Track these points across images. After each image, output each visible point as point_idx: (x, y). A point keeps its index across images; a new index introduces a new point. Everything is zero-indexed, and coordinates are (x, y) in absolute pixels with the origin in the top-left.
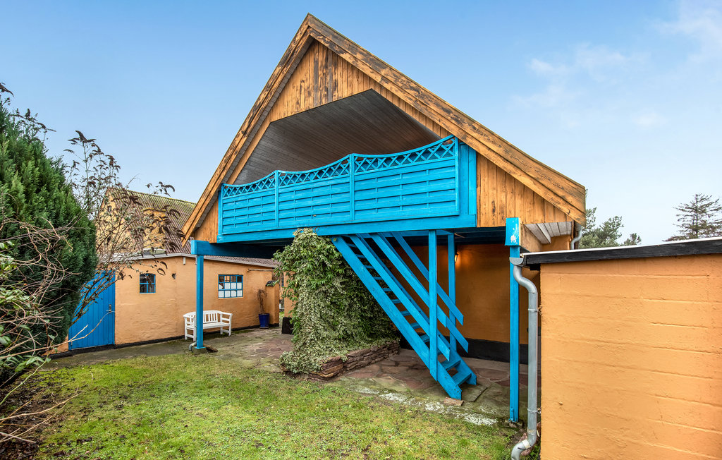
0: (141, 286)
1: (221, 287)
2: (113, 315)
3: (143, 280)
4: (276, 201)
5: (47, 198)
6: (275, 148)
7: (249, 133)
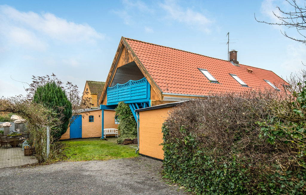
0: (89, 120)
1: (116, 120)
2: (81, 128)
3: (90, 118)
4: (117, 93)
5: (62, 100)
6: (121, 74)
7: (112, 71)
